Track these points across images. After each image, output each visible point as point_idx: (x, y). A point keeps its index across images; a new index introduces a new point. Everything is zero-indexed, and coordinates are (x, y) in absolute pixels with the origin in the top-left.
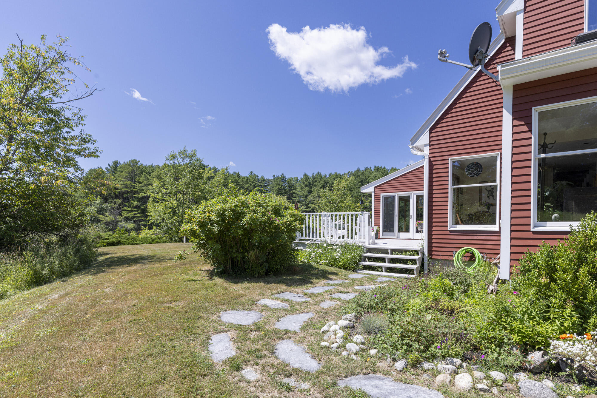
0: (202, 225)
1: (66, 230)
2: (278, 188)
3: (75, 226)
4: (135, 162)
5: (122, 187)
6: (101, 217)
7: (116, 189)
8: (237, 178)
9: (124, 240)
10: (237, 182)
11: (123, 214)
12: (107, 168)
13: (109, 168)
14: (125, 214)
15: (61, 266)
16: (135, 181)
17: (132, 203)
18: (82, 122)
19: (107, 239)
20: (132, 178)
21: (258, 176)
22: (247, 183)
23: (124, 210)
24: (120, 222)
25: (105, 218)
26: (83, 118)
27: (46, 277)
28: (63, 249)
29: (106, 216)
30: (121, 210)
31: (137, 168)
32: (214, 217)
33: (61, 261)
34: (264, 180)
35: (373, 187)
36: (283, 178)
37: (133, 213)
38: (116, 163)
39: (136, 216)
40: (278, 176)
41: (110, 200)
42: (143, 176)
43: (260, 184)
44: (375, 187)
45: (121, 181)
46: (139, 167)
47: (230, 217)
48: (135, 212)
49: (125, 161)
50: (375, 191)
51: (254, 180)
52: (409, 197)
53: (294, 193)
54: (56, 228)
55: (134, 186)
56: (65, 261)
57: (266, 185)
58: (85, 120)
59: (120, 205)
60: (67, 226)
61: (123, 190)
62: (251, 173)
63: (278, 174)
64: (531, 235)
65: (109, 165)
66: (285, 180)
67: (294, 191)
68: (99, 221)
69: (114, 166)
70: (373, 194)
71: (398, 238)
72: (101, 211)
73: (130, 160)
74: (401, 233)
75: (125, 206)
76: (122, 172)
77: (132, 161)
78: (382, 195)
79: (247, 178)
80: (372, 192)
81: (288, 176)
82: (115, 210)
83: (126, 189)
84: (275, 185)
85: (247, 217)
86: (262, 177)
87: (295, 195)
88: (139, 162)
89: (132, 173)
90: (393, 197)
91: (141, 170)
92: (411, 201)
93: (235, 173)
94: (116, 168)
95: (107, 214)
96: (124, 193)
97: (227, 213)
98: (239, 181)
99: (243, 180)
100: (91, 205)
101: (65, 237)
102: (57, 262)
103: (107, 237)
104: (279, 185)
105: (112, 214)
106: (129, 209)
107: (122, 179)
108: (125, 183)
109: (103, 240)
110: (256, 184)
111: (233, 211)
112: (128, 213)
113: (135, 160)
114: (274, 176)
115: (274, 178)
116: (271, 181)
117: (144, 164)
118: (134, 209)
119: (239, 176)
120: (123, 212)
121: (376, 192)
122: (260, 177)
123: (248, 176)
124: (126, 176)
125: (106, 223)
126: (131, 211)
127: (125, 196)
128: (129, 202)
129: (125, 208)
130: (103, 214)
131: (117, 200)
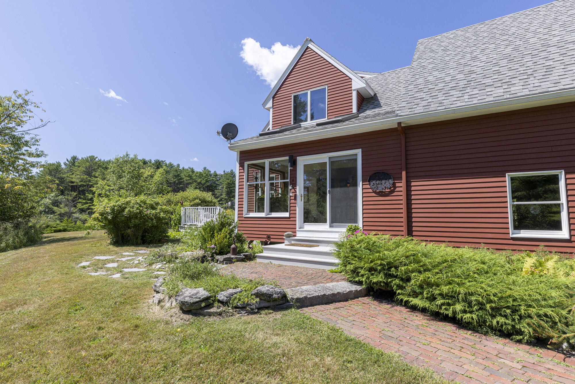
0: (102, 214)
1: (19, 219)
2: (228, 183)
3: (27, 216)
4: (92, 158)
5: (78, 181)
6: (55, 208)
7: (72, 182)
8: (191, 173)
9: (70, 228)
10: (191, 177)
11: (77, 206)
12: (65, 163)
13: (67, 162)
14: (79, 206)
15: (14, 242)
16: (92, 176)
17: (88, 196)
18: (37, 143)
19: (54, 227)
20: (89, 172)
21: (210, 172)
22: (200, 178)
23: (79, 202)
24: (74, 213)
25: (60, 209)
26: (39, 140)
27: (3, 248)
28: (16, 231)
29: (61, 208)
30: (76, 202)
31: (94, 164)
32: (109, 210)
33: (14, 239)
34: (216, 175)
37: (87, 205)
38: (74, 158)
39: (91, 208)
40: (228, 172)
41: (66, 192)
42: (99, 170)
43: (211, 178)
45: (78, 175)
46: (96, 163)
47: (117, 211)
48: (90, 204)
49: (83, 157)
51: (207, 175)
54: (12, 217)
55: (90, 180)
56: (17, 239)
57: (218, 179)
58: (40, 142)
59: (74, 198)
60: (20, 216)
61: (80, 184)
62: (205, 168)
63: (228, 170)
64: (243, 219)
65: (67, 160)
68: (53, 212)
69: (72, 161)
72: (56, 203)
73: (88, 156)
75: (80, 198)
76: (79, 167)
77: (90, 157)
79: (200, 173)
82: (70, 203)
83: (82, 183)
84: (225, 180)
85: (127, 210)
88: (97, 158)
89: (89, 167)
91: (99, 165)
93: (189, 168)
94: (74, 162)
95: (61, 206)
96: (80, 186)
97: (116, 208)
98: (193, 176)
99: (197, 174)
100: (46, 198)
101: (18, 224)
102: (11, 239)
103: (55, 226)
104: (228, 179)
105: (66, 205)
106: (84, 201)
107: (79, 174)
108: (82, 177)
109: (51, 228)
110: (208, 178)
111: (120, 207)
112: (83, 205)
113: (94, 156)
114: (224, 172)
115: (225, 174)
116: (222, 176)
117: (102, 160)
118: (89, 202)
119: (193, 171)
120: (78, 204)
122: (212, 172)
123: (201, 171)
124: (84, 171)
125: (60, 214)
126: (87, 203)
127: (80, 189)
128: (85, 194)
129: (80, 200)
130: (57, 206)
131: (73, 193)
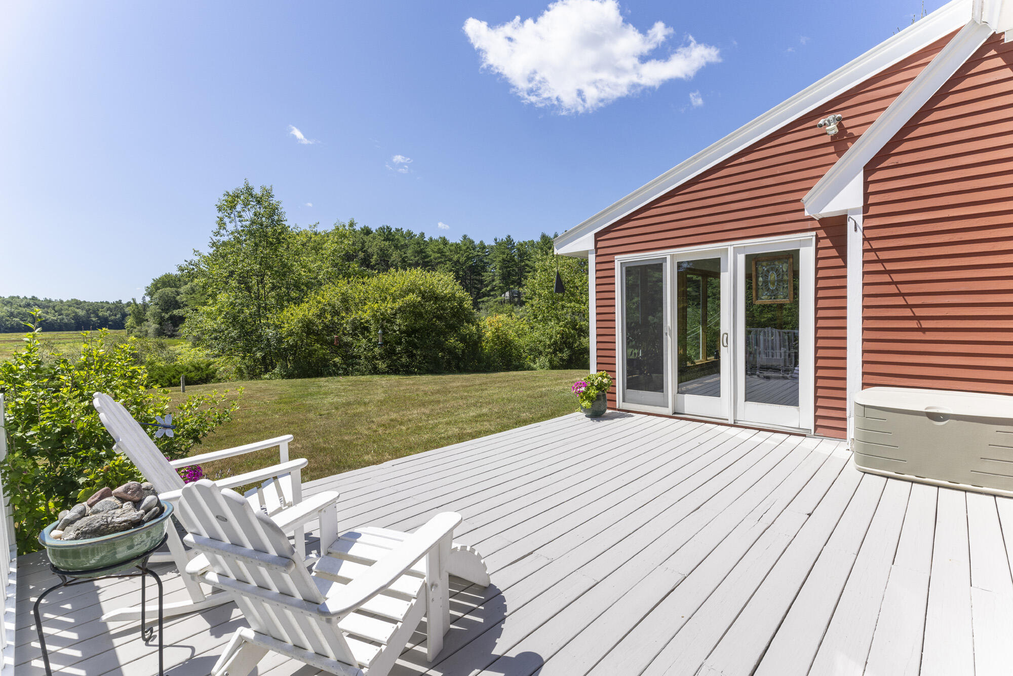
2: (503, 259)
8: (441, 246)
10: (442, 252)
21: (473, 242)
22: (457, 253)
34: (484, 247)
35: (590, 236)
36: (509, 240)
40: (502, 240)
43: (476, 253)
44: (597, 235)
50: (596, 249)
51: (468, 248)
52: (716, 262)
53: (527, 265)
57: (487, 254)
62: (465, 237)
63: (502, 237)
66: (513, 246)
67: (527, 262)
70: (592, 259)
71: (677, 415)
74: (687, 397)
78: (618, 260)
79: (457, 245)
80: (587, 252)
81: (517, 239)
84: (498, 254)
86: (481, 242)
87: (528, 269)
90: (658, 267)
92: (726, 279)
98: (445, 250)
99: (452, 248)
104: (504, 253)
110: (470, 253)
114: (496, 240)
115: (497, 244)
116: (492, 248)
121: (600, 252)
122: (477, 242)
123: (459, 242)
